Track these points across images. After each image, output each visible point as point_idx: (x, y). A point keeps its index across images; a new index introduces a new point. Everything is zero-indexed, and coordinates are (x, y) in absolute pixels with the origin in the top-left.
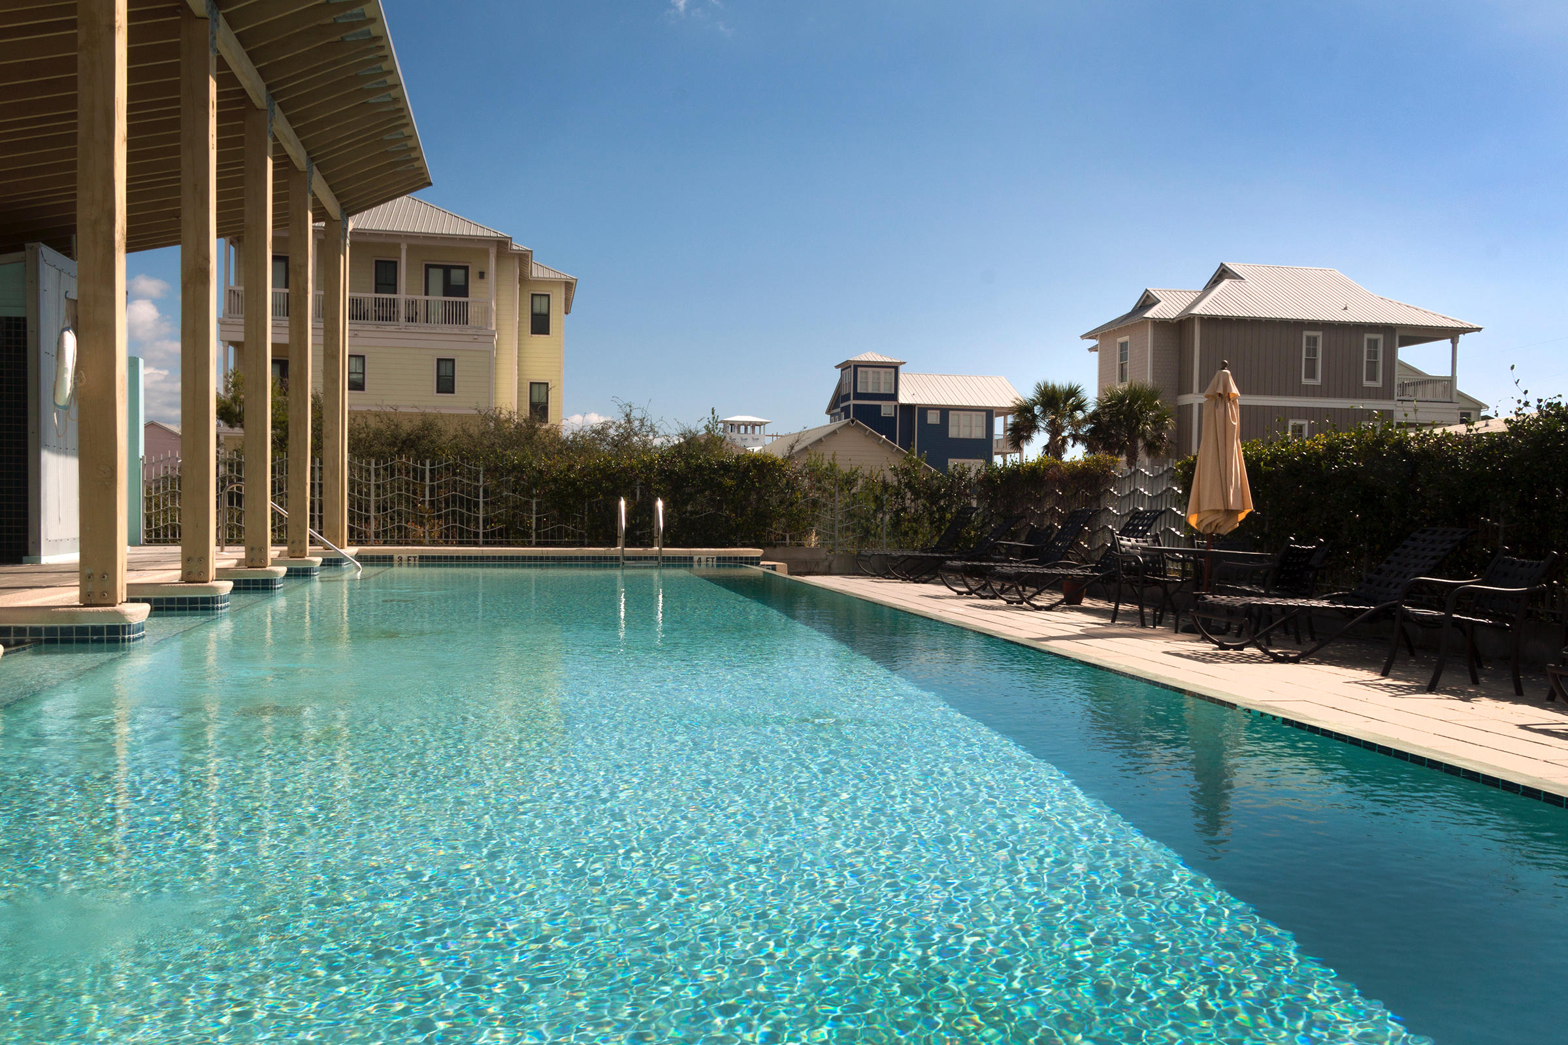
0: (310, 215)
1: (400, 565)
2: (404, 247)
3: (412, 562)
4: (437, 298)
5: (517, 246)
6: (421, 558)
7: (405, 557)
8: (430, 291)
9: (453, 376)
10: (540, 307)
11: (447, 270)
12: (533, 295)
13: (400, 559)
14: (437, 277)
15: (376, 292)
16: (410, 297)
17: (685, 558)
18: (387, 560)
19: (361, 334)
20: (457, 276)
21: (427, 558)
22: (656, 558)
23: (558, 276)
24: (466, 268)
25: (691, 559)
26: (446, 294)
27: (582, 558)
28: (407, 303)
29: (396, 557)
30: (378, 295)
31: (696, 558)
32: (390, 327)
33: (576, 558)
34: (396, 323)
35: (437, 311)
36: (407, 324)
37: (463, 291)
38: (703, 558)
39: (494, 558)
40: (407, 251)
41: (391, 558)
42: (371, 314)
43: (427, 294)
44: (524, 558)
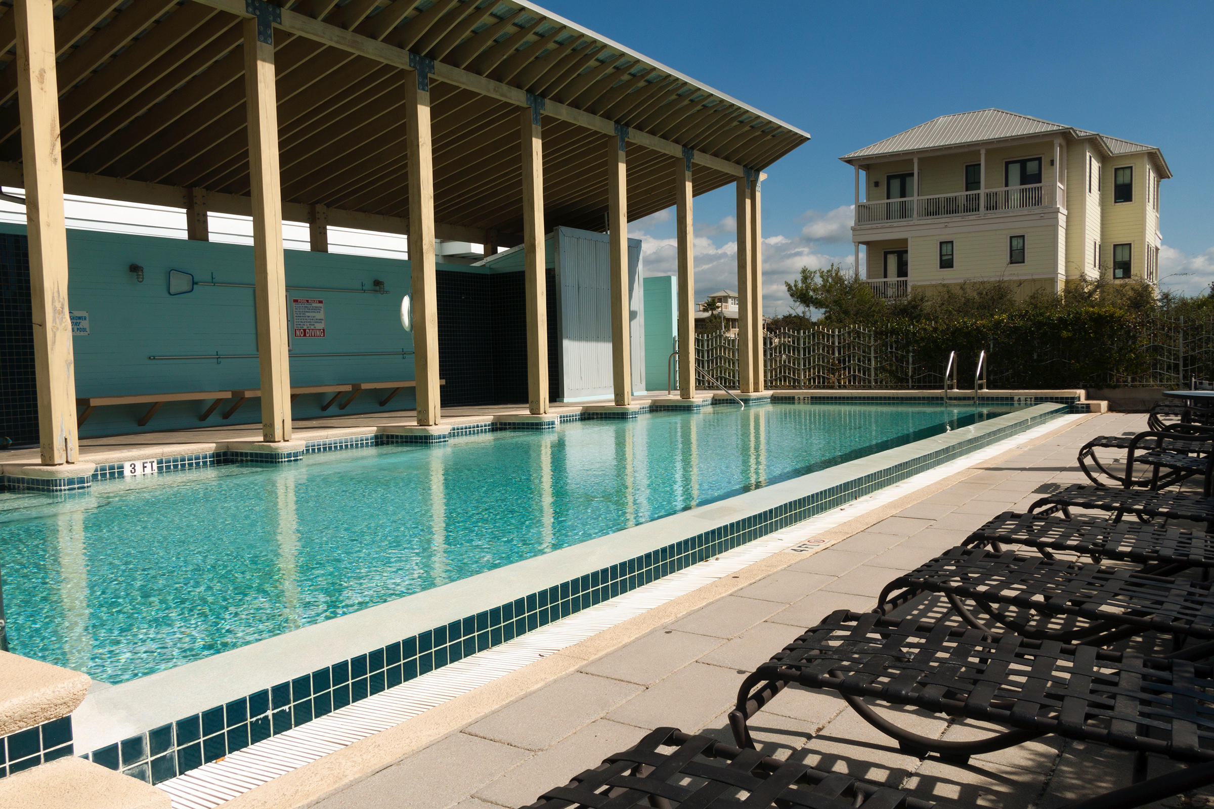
0: (689, 186)
1: (799, 403)
2: (983, 152)
3: (806, 401)
4: (1015, 187)
5: (1083, 132)
6: (812, 398)
7: (802, 397)
8: (1010, 182)
9: (1023, 249)
10: (1123, 179)
11: (1023, 163)
12: (1116, 170)
13: (799, 398)
14: (1015, 170)
15: (967, 190)
16: (988, 191)
17: (1007, 398)
18: (790, 400)
19: (950, 225)
20: (1032, 167)
21: (816, 398)
22: (973, 398)
23: (1139, 149)
24: (1040, 159)
25: (1012, 399)
26: (1022, 183)
27: (924, 398)
28: (988, 195)
29: (796, 397)
30: (968, 193)
31: (1016, 398)
32: (972, 216)
33: (919, 398)
34: (977, 213)
35: (1015, 197)
36: (986, 212)
37: (1038, 178)
38: (1023, 398)
39: (860, 398)
40: (986, 154)
41: (793, 398)
42: (961, 208)
43: (1007, 185)
44: (881, 398)
